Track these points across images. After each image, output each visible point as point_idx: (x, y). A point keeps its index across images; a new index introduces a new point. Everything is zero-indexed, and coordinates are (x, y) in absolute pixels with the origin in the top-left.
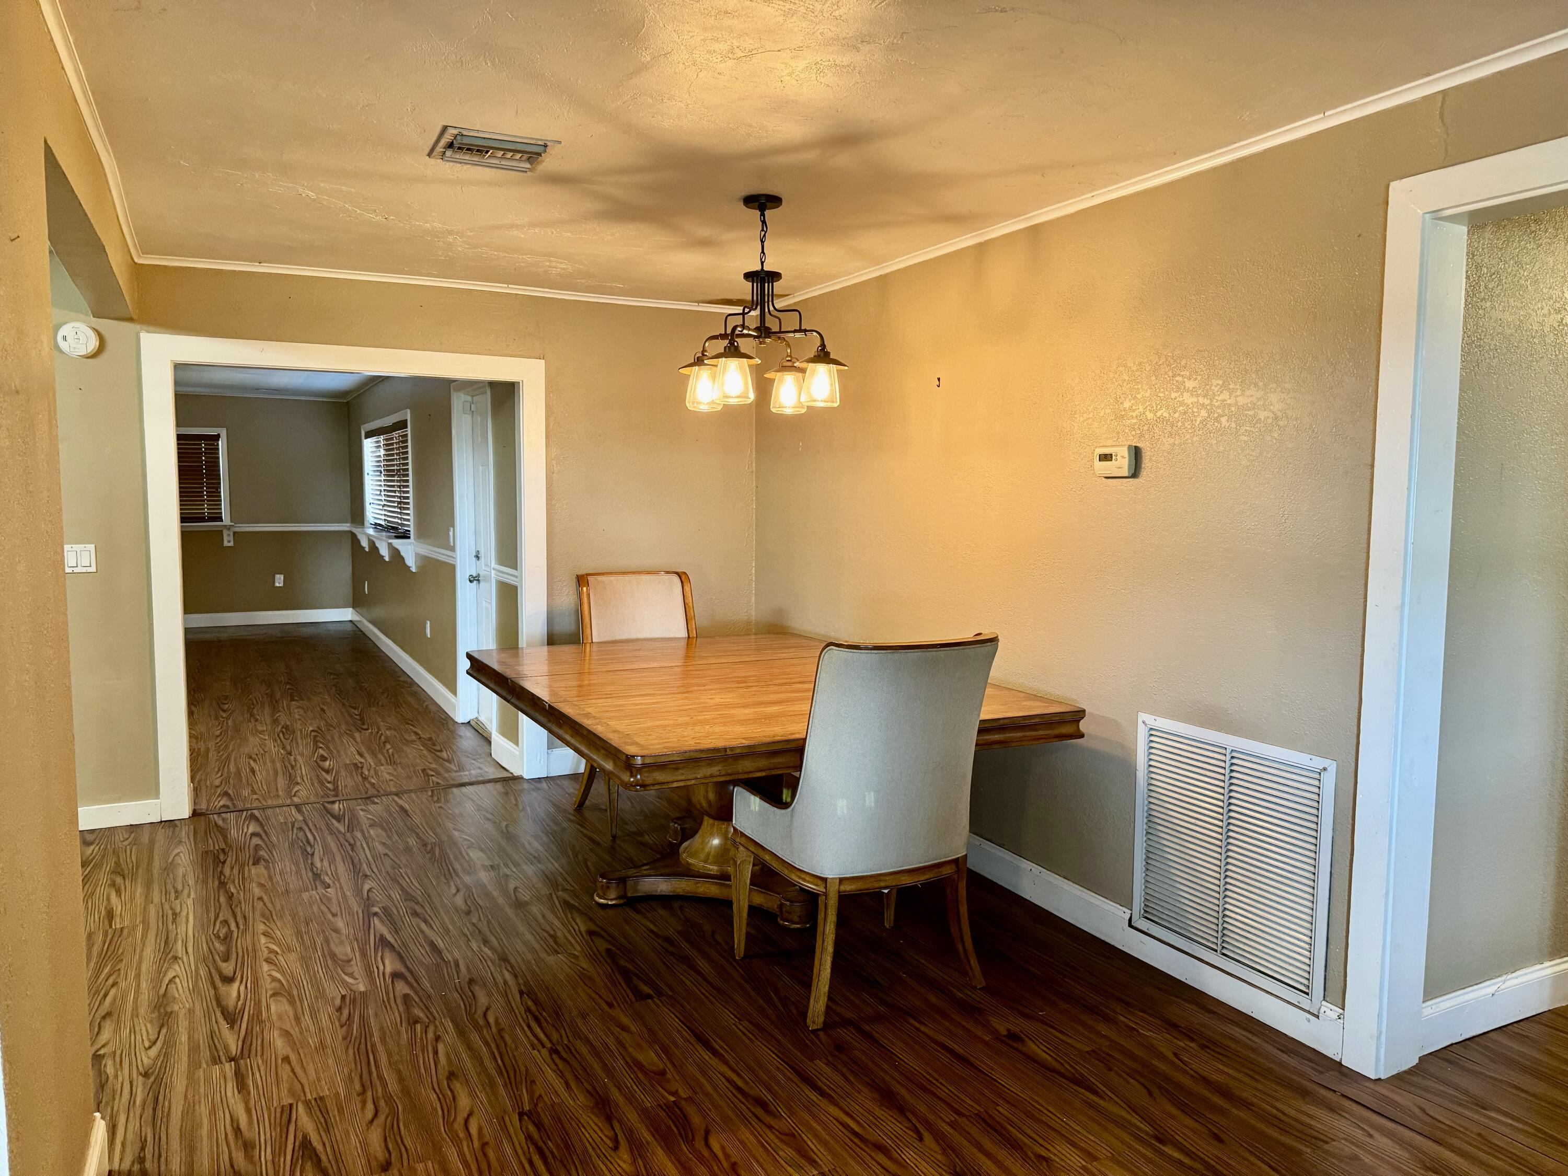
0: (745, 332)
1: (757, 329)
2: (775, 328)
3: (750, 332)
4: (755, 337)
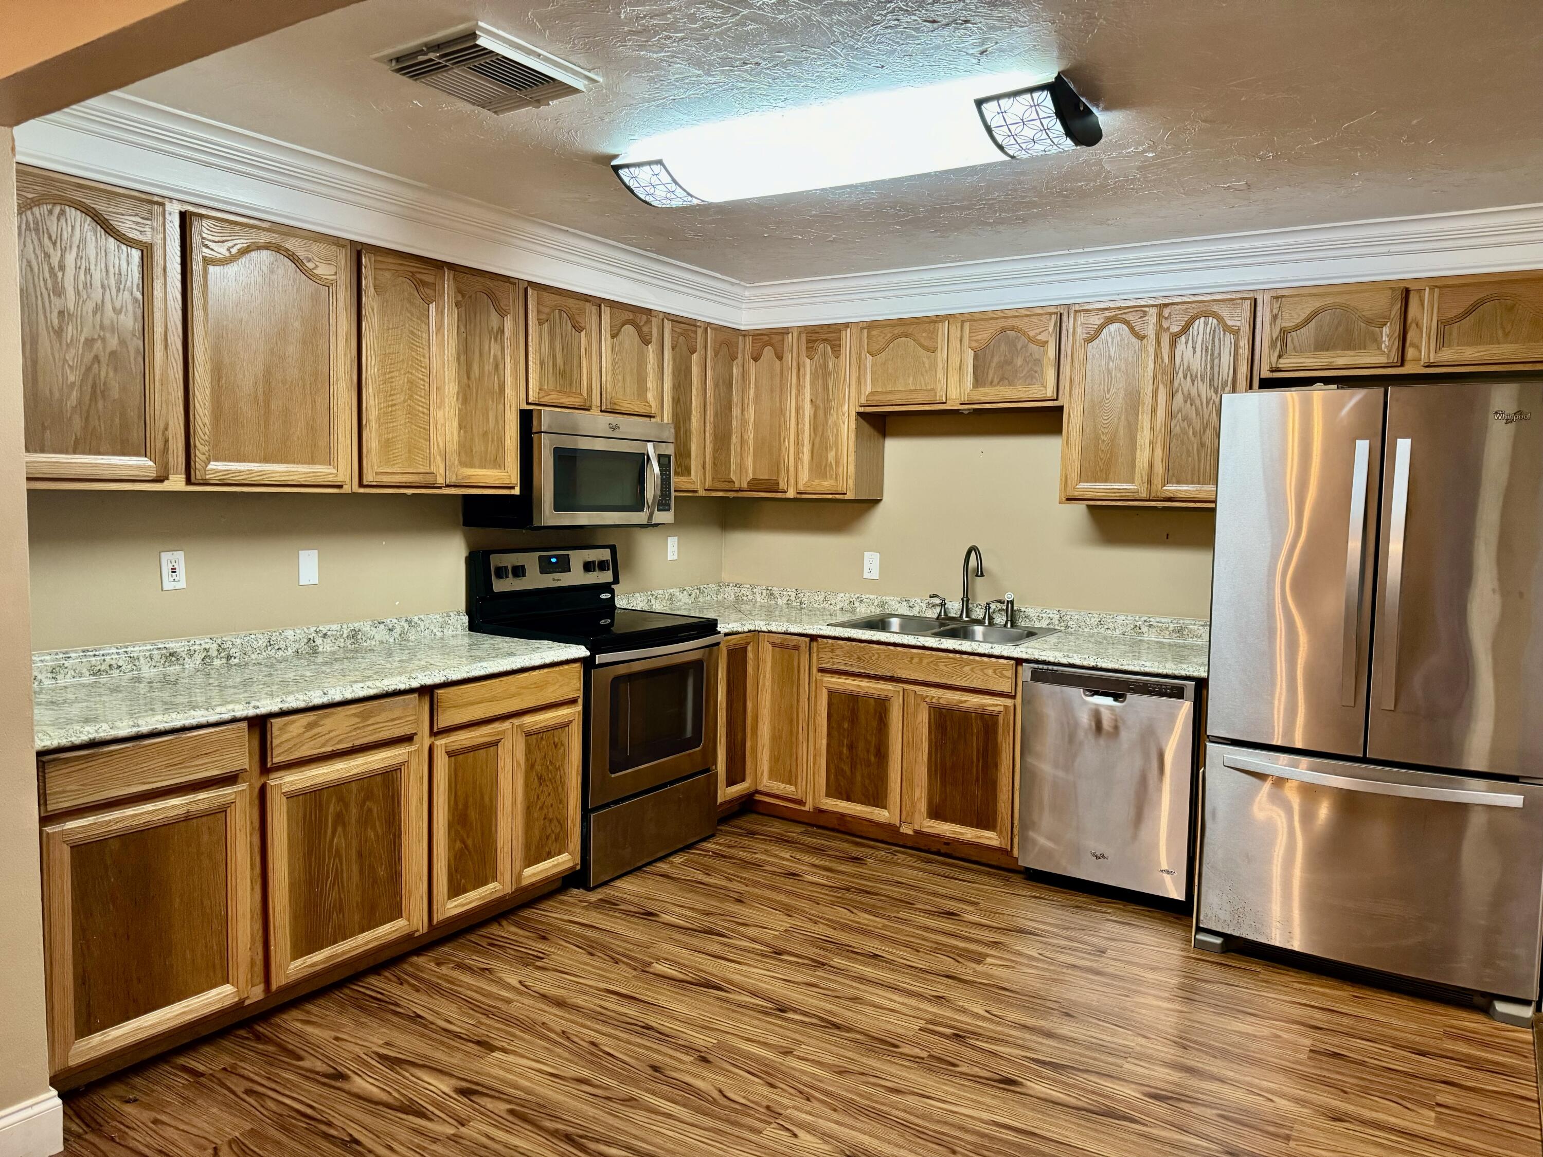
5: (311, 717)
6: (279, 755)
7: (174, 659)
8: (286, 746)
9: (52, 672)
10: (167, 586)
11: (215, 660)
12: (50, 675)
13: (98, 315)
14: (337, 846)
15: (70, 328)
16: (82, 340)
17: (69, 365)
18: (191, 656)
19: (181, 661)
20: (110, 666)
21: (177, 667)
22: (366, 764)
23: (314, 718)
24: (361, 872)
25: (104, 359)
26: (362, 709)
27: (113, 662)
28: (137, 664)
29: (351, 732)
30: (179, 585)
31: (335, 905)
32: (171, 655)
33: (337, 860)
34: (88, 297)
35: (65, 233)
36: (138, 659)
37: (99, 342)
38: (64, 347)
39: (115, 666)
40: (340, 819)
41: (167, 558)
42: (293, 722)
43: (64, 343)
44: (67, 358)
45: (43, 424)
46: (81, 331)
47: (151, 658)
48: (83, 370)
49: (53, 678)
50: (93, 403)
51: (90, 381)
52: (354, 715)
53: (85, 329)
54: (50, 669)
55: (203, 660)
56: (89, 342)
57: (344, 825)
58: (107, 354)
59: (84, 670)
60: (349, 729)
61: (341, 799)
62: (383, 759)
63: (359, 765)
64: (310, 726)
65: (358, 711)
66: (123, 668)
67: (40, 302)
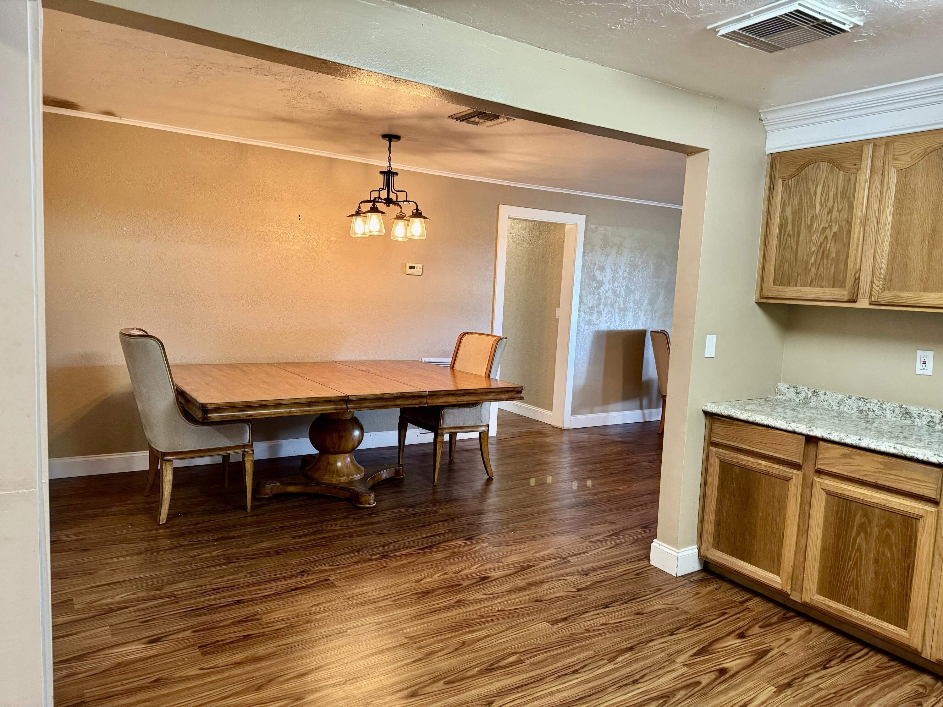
0: (380, 200)
1: (385, 199)
2: (394, 199)
3: (382, 201)
4: (384, 203)
5: (847, 450)
6: (821, 464)
7: (908, 416)
8: (826, 462)
9: (838, 403)
10: (918, 371)
11: (937, 425)
12: (837, 405)
13: (830, 215)
14: (859, 544)
15: (816, 223)
16: (821, 228)
17: (813, 243)
18: (920, 418)
19: (913, 419)
20: (868, 409)
21: (909, 422)
22: (885, 500)
23: (849, 452)
24: (876, 573)
25: (830, 237)
26: (887, 461)
27: (871, 407)
28: (884, 412)
29: (875, 472)
30: (926, 373)
31: (852, 582)
32: (907, 413)
33: (858, 554)
34: (826, 206)
35: (819, 176)
36: (885, 410)
37: (829, 228)
38: (812, 234)
39: (872, 410)
40: (863, 528)
41: (921, 354)
42: (833, 448)
43: (812, 232)
44: (812, 239)
45: (798, 272)
46: (820, 225)
47: (893, 412)
48: (819, 244)
49: (839, 407)
50: (822, 260)
51: (822, 249)
52: (880, 463)
53: (822, 223)
54: (837, 402)
55: (928, 422)
56: (824, 229)
57: (866, 534)
58: (832, 233)
59: (854, 407)
60: (873, 470)
61: (865, 515)
62: (900, 504)
63: (880, 498)
64: (845, 456)
65: (882, 460)
66: (876, 412)
67: (803, 214)
